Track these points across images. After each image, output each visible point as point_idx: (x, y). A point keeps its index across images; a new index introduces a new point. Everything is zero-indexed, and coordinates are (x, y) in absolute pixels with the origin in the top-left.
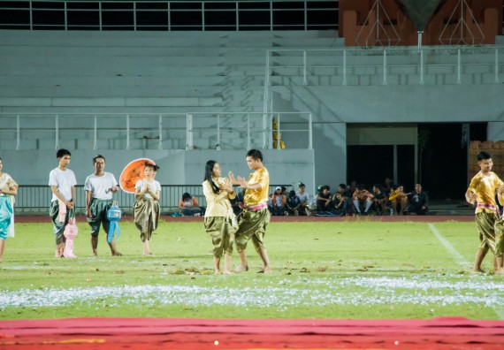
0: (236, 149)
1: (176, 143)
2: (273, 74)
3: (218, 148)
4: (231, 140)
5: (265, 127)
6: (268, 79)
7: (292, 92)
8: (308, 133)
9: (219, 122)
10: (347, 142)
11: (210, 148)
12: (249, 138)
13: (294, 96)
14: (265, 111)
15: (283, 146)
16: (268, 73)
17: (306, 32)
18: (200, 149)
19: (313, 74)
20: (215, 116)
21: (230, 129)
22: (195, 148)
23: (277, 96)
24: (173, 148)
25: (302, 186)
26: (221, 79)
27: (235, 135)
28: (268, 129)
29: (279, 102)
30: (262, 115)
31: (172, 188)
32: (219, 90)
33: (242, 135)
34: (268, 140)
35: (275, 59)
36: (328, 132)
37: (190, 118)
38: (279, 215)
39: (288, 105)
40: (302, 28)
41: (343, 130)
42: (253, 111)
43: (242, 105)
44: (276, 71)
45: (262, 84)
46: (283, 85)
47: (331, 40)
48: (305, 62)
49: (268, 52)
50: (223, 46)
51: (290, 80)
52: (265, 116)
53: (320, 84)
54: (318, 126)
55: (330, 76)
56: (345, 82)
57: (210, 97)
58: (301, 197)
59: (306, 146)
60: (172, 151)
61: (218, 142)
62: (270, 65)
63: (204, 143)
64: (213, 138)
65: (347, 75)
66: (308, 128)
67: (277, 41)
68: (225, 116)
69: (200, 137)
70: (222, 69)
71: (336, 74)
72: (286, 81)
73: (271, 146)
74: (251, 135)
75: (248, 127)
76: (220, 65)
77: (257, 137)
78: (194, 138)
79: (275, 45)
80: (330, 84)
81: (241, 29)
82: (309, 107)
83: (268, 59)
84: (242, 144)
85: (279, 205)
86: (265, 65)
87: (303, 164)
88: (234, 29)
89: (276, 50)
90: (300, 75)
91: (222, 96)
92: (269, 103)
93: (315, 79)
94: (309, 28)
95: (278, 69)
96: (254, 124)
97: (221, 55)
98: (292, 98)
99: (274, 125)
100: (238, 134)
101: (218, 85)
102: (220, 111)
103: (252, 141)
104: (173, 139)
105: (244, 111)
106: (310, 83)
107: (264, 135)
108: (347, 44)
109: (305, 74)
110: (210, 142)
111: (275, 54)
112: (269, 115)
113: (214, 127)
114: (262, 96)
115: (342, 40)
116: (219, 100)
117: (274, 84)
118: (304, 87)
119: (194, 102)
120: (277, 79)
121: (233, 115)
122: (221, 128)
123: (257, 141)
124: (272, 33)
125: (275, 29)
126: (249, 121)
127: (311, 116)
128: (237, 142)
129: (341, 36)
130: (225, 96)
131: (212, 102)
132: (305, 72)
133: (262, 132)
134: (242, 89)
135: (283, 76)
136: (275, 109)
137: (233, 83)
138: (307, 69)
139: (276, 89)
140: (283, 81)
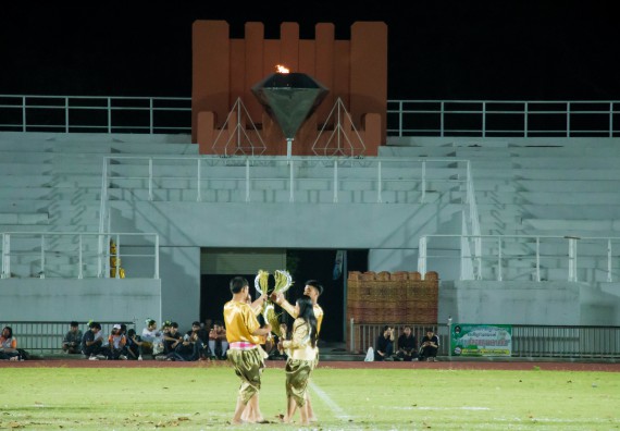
0: (65, 277)
2: (111, 186)
3: (42, 277)
4: (58, 266)
5: (100, 250)
6: (105, 192)
7: (134, 209)
8: (154, 258)
9: (43, 243)
10: (201, 271)
11: (32, 276)
12: (81, 264)
13: (137, 214)
14: (102, 231)
15: (123, 275)
16: (105, 185)
17: (151, 136)
18: (19, 277)
19: (160, 187)
20: (38, 236)
21: (57, 252)
22: (12, 275)
23: (116, 213)
26: (46, 192)
27: (63, 260)
28: (104, 253)
29: (118, 220)
30: (97, 236)
32: (43, 204)
33: (73, 260)
34: (104, 267)
35: (115, 168)
36: (178, 258)
37: (7, 239)
38: (116, 359)
39: (130, 224)
40: (148, 132)
41: (196, 255)
42: (85, 230)
43: (73, 224)
44: (115, 183)
45: (98, 198)
46: (123, 199)
47: (182, 147)
48: (151, 172)
49: (106, 159)
50: (49, 151)
51: (133, 194)
52: (100, 237)
53: (168, 199)
54: (165, 250)
55: (181, 190)
56: (199, 198)
57: (33, 213)
59: (151, 275)
61: (42, 269)
62: (108, 175)
63: (24, 270)
64: (36, 263)
65: (201, 189)
66: (154, 253)
67: (117, 146)
68: (51, 236)
69: (20, 263)
70: (47, 179)
71: (189, 188)
72: (128, 195)
73: (108, 275)
74: (83, 260)
75: (81, 249)
76: (45, 174)
77: (91, 263)
78: (12, 263)
79: (114, 151)
80: (181, 199)
81: (71, 130)
82: (155, 227)
83: (105, 169)
84: (72, 272)
85: (117, 346)
86: (101, 175)
87: (147, 296)
88: (63, 130)
89: (115, 157)
90: (144, 187)
91: (47, 212)
92: (106, 222)
93: (162, 194)
94: (155, 132)
95: (116, 181)
96: (87, 246)
97: (46, 162)
98: (134, 216)
99: (112, 248)
100: (67, 260)
101: (42, 198)
102: (44, 231)
103: (85, 268)
105: (76, 230)
106: (157, 198)
107: (100, 260)
108: (202, 152)
109: (150, 187)
110: (32, 268)
111: (114, 162)
112: (106, 236)
113: (37, 250)
114: (98, 213)
115: (196, 147)
116: (44, 218)
117: (113, 198)
118: (150, 202)
119: (12, 219)
120: (116, 192)
121: (61, 236)
122: (45, 252)
123: (90, 268)
124: (110, 136)
125: (113, 131)
126: (81, 243)
127: (157, 238)
128: (66, 268)
129: (194, 141)
130: (51, 212)
131: (35, 219)
132: (150, 185)
133: (96, 256)
134: (72, 203)
135: (123, 189)
136: (113, 229)
137: (61, 196)
138: (153, 181)
139: (115, 204)
140: (123, 194)
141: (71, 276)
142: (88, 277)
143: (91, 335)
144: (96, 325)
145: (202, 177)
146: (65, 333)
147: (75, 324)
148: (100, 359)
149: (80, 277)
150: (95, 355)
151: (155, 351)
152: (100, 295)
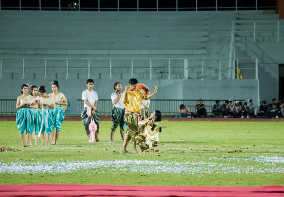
0: (213, 79)
1: (178, 76)
2: (236, 36)
3: (202, 79)
4: (210, 74)
5: (230, 66)
6: (232, 39)
7: (247, 46)
8: (254, 70)
9: (203, 63)
10: (280, 75)
11: (198, 78)
12: (220, 73)
13: (248, 49)
14: (230, 56)
15: (241, 78)
16: (233, 35)
17: (256, 11)
18: (192, 79)
19: (259, 36)
20: (201, 60)
21: (210, 67)
22: (189, 78)
23: (238, 49)
24: (177, 78)
25: (251, 101)
26: (205, 39)
27: (213, 71)
28: (232, 67)
29: (239, 52)
30: (228, 59)
31: (175, 101)
32: (204, 45)
33: (217, 71)
34: (232, 74)
35: (238, 27)
36: (268, 69)
37: (186, 61)
38: (237, 117)
39: (245, 53)
40: (255, 9)
41: (277, 68)
42: (223, 57)
43: (217, 54)
44: (238, 34)
45: (229, 42)
46: (242, 42)
47: (271, 16)
48: (255, 28)
49: (233, 23)
50: (207, 20)
51: (246, 39)
52: (230, 61)
53: (263, 41)
54: (261, 65)
55: (270, 37)
56: (278, 40)
57: (199, 49)
58: (250, 108)
59: (254, 77)
60: (176, 80)
61: (202, 75)
62: (234, 30)
63: (195, 76)
64: (200, 73)
65: (280, 36)
66: (255, 67)
67: (239, 17)
68: (207, 60)
69: (192, 72)
70: (206, 33)
71: (273, 35)
72: (244, 39)
73: (234, 77)
74: (221, 71)
75: (220, 66)
76: (205, 30)
77: (226, 72)
78: (189, 73)
79: (238, 19)
80: (269, 41)
81: (218, 10)
82: (257, 55)
83: (233, 27)
84: (216, 77)
85: (237, 111)
86: (231, 30)
87: (252, 88)
88: (214, 10)
89: (238, 22)
90: (252, 36)
91: (206, 49)
92: (233, 52)
93: (260, 39)
94: (258, 9)
95: (239, 33)
96: (224, 64)
97: (206, 25)
98: (246, 50)
99: (236, 65)
100: (214, 71)
101: (203, 42)
102: (205, 58)
103: (222, 74)
104: (176, 74)
105: (219, 57)
106: (257, 41)
107: (229, 71)
108: (281, 18)
109: (254, 36)
110: (198, 75)
111: (237, 24)
112: (233, 59)
113: (200, 66)
114: (229, 48)
115: (278, 16)
116: (204, 51)
117: (237, 41)
118: (254, 43)
119: (189, 52)
120: (238, 39)
121: (212, 59)
122: (204, 67)
123: (225, 74)
124: (236, 12)
125: (238, 9)
126: (220, 63)
127: (257, 60)
128: (214, 75)
129: (277, 13)
130: (207, 49)
131: (200, 52)
132: (254, 34)
133: (228, 69)
134: (217, 44)
135: (241, 37)
136: (236, 56)
137: (212, 41)
138: (256, 33)
139: (237, 44)
140: (241, 39)
141: (216, 78)
142: (224, 78)
143: (224, 106)
144: (227, 102)
145: (279, 30)
146: (213, 105)
147: (217, 101)
148: (229, 117)
149: (220, 79)
150: (226, 115)
151: (256, 114)
152: (229, 87)
